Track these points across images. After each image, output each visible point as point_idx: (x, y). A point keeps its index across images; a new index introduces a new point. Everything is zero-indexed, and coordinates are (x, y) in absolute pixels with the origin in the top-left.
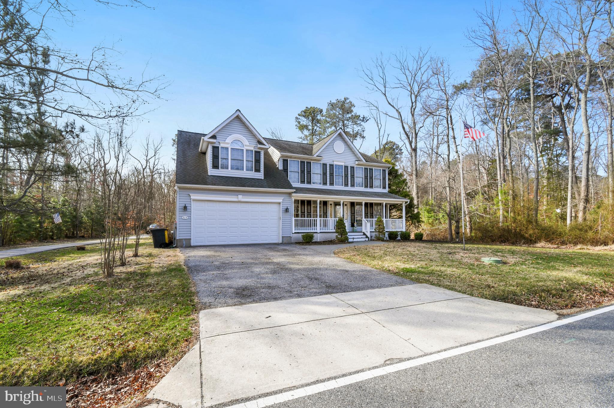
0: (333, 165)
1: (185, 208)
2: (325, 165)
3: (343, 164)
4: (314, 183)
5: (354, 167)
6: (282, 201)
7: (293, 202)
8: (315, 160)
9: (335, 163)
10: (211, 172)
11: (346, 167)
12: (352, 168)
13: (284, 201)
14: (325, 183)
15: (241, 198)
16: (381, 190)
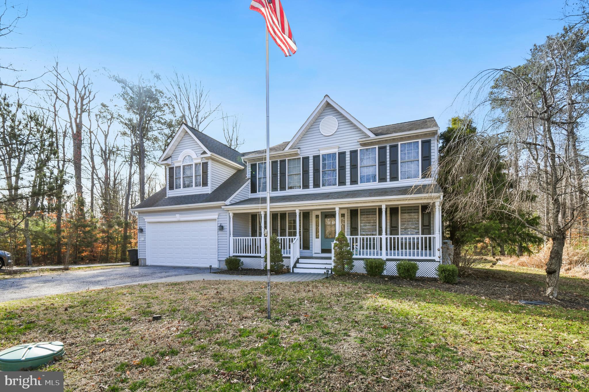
0: (319, 156)
1: (141, 230)
2: (306, 160)
3: (336, 151)
4: (290, 188)
5: (356, 151)
6: (217, 217)
7: (231, 217)
8: (291, 155)
9: (322, 152)
10: (170, 194)
11: (342, 155)
12: (354, 153)
13: (220, 217)
14: (306, 186)
15: (178, 217)
16: (419, 181)
